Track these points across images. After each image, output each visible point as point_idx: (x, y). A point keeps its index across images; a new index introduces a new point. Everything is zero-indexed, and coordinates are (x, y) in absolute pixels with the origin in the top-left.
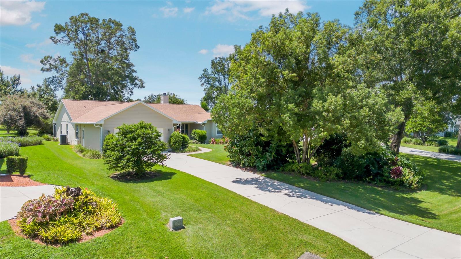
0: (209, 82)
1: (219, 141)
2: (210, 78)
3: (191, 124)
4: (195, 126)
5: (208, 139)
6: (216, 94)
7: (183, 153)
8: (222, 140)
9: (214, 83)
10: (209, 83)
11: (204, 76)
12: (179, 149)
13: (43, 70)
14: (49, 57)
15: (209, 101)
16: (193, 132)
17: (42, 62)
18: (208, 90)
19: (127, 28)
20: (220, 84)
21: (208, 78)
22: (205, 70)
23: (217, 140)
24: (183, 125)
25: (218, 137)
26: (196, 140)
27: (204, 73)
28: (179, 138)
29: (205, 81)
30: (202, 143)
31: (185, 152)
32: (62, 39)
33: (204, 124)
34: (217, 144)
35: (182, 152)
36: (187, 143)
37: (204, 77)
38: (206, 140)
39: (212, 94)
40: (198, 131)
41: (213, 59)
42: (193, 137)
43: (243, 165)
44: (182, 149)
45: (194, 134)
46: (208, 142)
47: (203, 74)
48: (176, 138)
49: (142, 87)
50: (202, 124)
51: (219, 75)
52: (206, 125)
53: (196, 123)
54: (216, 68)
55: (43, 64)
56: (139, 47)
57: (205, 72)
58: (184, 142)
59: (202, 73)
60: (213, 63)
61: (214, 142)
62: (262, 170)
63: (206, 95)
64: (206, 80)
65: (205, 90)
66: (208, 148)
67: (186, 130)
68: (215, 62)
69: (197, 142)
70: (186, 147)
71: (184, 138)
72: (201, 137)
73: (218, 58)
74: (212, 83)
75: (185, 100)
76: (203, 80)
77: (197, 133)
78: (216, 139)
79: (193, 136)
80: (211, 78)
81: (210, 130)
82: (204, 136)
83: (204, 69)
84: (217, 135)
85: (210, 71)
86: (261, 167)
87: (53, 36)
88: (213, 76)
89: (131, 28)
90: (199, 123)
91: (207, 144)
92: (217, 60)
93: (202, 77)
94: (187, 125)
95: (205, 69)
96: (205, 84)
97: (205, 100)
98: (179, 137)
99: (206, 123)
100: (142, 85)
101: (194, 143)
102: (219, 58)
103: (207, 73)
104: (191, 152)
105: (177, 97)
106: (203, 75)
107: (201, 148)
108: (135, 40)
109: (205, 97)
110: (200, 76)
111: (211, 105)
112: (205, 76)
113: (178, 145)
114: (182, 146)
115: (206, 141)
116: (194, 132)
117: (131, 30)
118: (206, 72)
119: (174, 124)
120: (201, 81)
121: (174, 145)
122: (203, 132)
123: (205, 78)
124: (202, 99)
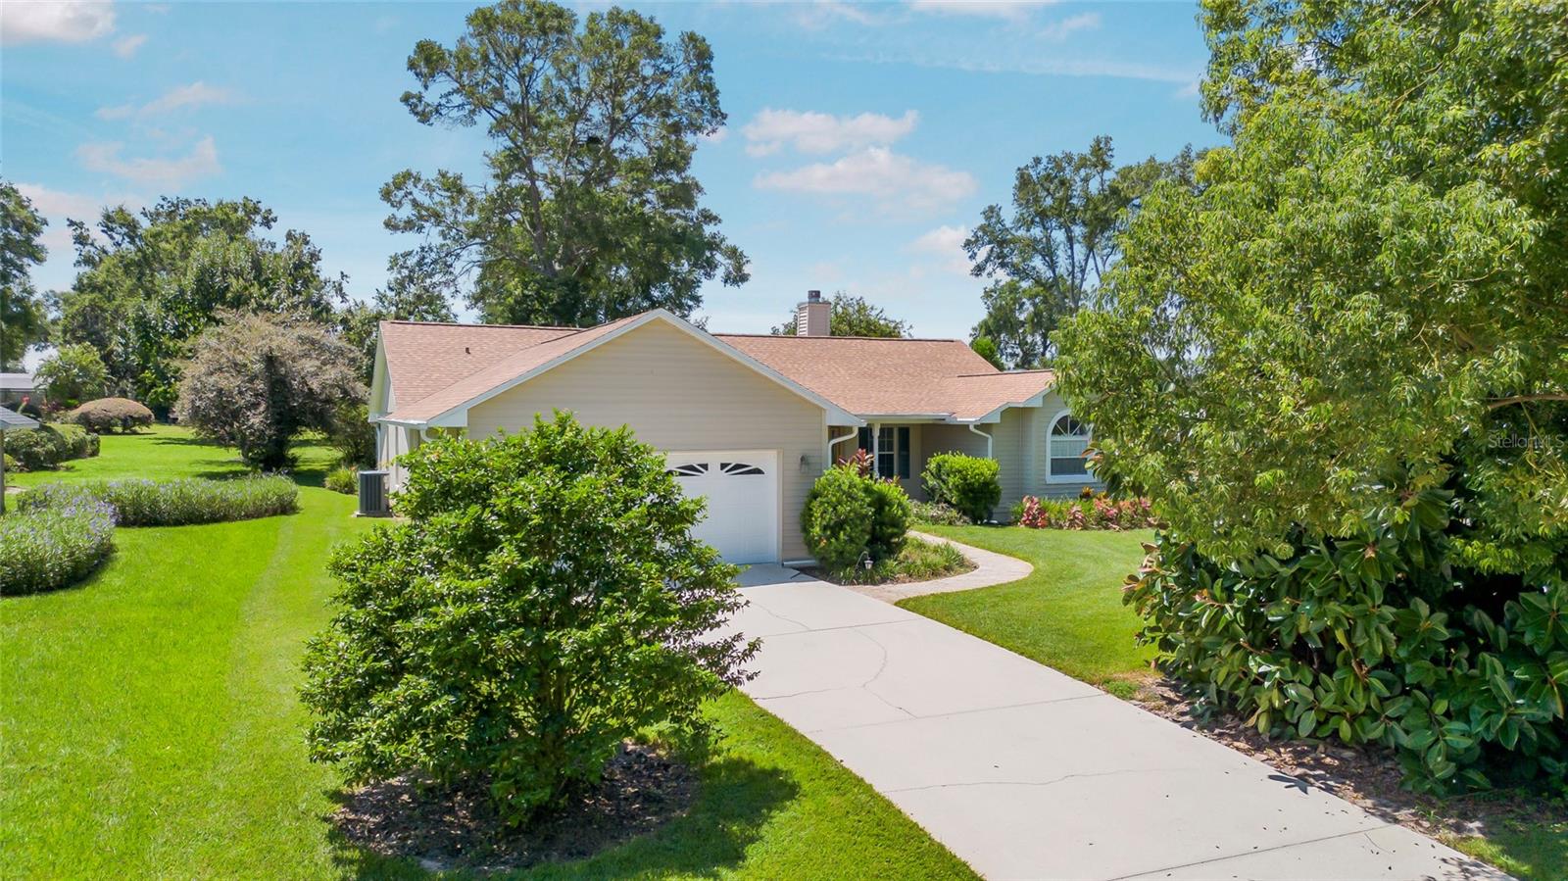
0: (1005, 257)
1: (1060, 512)
2: (1011, 241)
3: (922, 425)
4: (943, 434)
5: (1004, 502)
6: (1032, 309)
7: (874, 583)
8: (1078, 507)
9: (1024, 261)
10: (1007, 260)
11: (985, 233)
12: (851, 564)
13: (391, 225)
14: (408, 175)
15: (1002, 336)
16: (933, 466)
17: (386, 195)
18: (1000, 296)
19: (678, 40)
20: (1052, 266)
21: (1002, 243)
22: (991, 212)
23: (1054, 505)
24: (886, 431)
25: (1055, 492)
26: (949, 503)
27: (983, 222)
28: (856, 505)
29: (989, 256)
30: (975, 523)
31: (884, 580)
32: (443, 101)
33: (985, 427)
34: (1050, 525)
35: (869, 580)
36: (899, 526)
37: (986, 239)
38: (996, 504)
39: (1013, 311)
40: (958, 460)
41: (1022, 166)
42: (933, 490)
43: (1272, 723)
44: (869, 564)
45: (938, 476)
46: (1007, 513)
47: (982, 228)
48: (839, 502)
49: (737, 277)
50: (976, 427)
51: (1046, 229)
52: (994, 430)
53: (948, 421)
54: (1037, 200)
55: (392, 205)
56: (725, 117)
57: (988, 218)
58: (882, 524)
59: (979, 224)
60: (1024, 182)
61: (1035, 519)
62: (1452, 790)
63: (990, 314)
64: (992, 250)
65: (988, 294)
66: (1010, 554)
67: (900, 455)
68: (1029, 175)
69: (954, 513)
70: (892, 550)
71: (881, 502)
72: (972, 491)
73: (1044, 161)
74: (1016, 260)
75: (906, 327)
76: (983, 253)
77: (951, 472)
78: (1045, 502)
79: (932, 482)
80: (1014, 241)
81: (1017, 457)
82: (986, 484)
83: (985, 206)
84: (1052, 480)
85: (1010, 214)
86: (1439, 765)
87: (414, 92)
88: (1022, 233)
89: (692, 38)
90: (961, 419)
91: (1002, 525)
92: (1042, 166)
93: (977, 241)
94: (904, 431)
95: (991, 209)
96: (989, 268)
97: (989, 332)
98: (852, 497)
99: (998, 421)
100: (739, 269)
101: (935, 520)
102: (1049, 157)
103: (1000, 221)
104: (920, 577)
105: (874, 313)
106: (980, 234)
107: (970, 553)
108: (710, 91)
109: (985, 322)
110: (970, 236)
111: (1009, 351)
112: (993, 239)
113: (851, 540)
114: (869, 543)
115: (995, 510)
116: (939, 467)
117: (695, 47)
118: (994, 220)
119: (831, 427)
120: (972, 257)
121: (828, 539)
122: (984, 466)
123: (990, 243)
124: (974, 329)
